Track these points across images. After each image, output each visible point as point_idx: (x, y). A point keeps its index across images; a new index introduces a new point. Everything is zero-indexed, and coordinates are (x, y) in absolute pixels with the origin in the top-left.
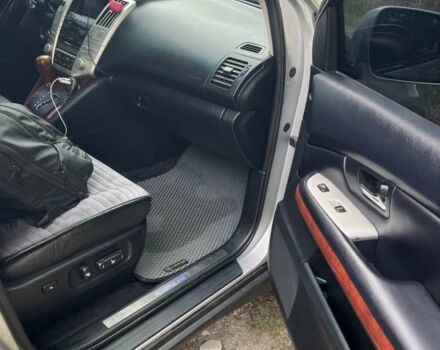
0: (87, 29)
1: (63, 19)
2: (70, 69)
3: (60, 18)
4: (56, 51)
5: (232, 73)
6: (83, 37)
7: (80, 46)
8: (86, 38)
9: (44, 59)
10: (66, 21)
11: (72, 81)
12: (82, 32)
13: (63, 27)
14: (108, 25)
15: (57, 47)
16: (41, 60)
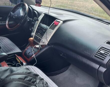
0: (46, 30)
1: (38, 25)
2: (39, 42)
3: (37, 25)
4: (35, 35)
5: (104, 54)
6: (44, 32)
7: (43, 35)
8: (45, 33)
9: (31, 39)
10: (39, 26)
11: (39, 46)
12: (44, 31)
13: (38, 28)
14: (53, 29)
15: (35, 34)
16: (30, 40)
